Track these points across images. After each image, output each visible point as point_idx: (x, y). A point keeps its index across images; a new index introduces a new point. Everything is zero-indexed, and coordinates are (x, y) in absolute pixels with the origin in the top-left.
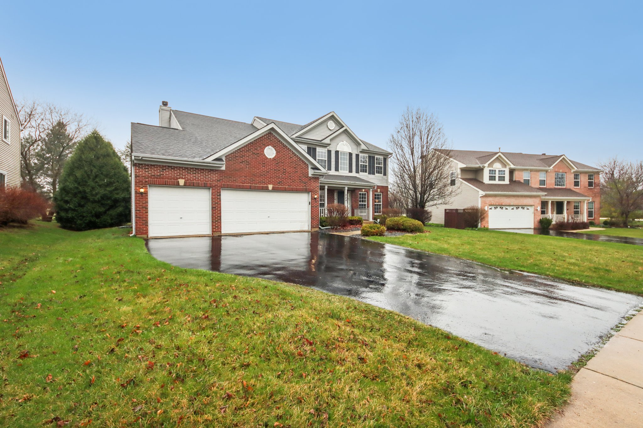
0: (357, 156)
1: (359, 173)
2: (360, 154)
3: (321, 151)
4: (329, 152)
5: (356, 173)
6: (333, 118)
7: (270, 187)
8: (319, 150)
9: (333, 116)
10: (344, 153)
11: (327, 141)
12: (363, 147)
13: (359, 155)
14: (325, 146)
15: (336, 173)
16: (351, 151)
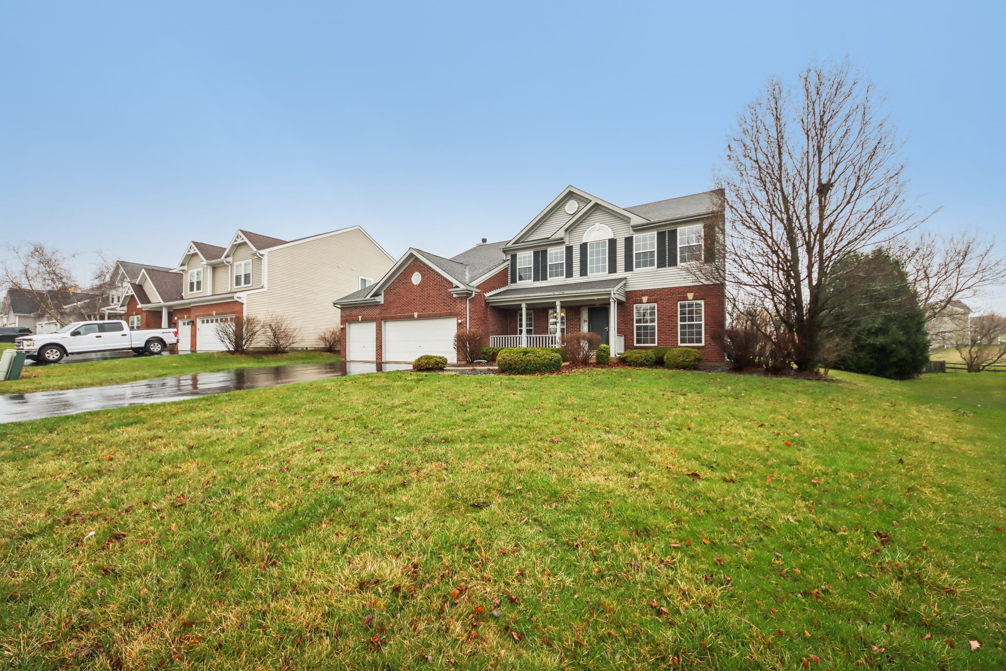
0: (629, 241)
1: (632, 270)
2: (634, 236)
3: (553, 251)
4: (569, 249)
5: (626, 270)
6: (571, 195)
7: (416, 315)
8: (551, 252)
9: (570, 193)
10: (598, 244)
11: (561, 234)
12: (636, 220)
13: (632, 238)
14: (560, 242)
15: (584, 279)
16: (612, 237)
